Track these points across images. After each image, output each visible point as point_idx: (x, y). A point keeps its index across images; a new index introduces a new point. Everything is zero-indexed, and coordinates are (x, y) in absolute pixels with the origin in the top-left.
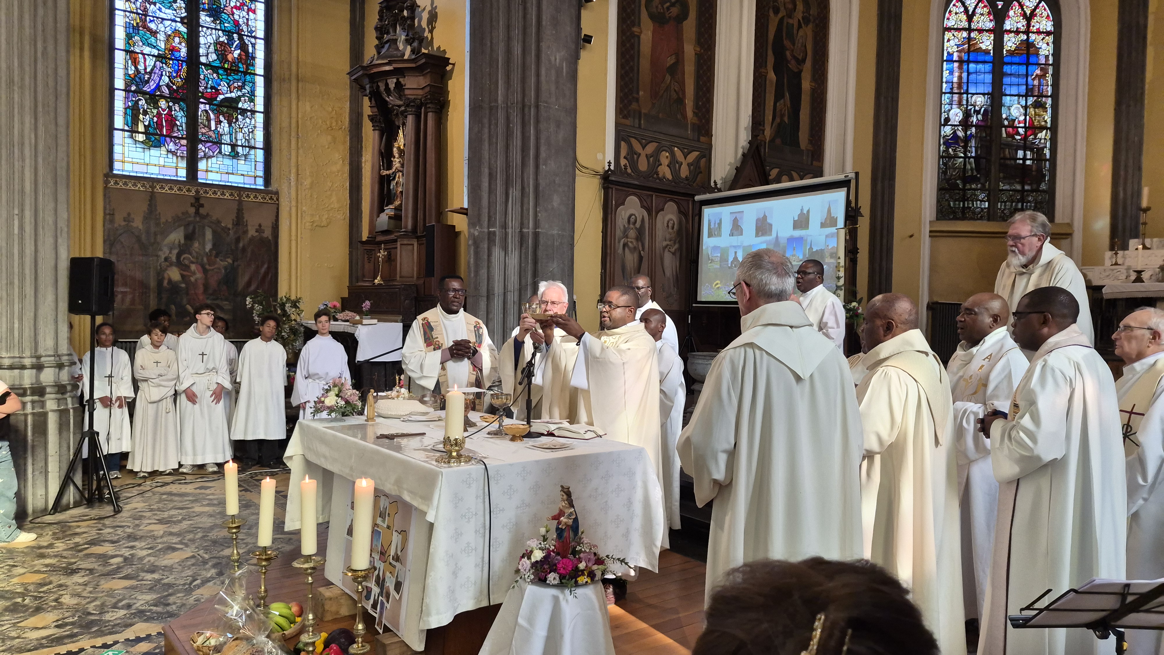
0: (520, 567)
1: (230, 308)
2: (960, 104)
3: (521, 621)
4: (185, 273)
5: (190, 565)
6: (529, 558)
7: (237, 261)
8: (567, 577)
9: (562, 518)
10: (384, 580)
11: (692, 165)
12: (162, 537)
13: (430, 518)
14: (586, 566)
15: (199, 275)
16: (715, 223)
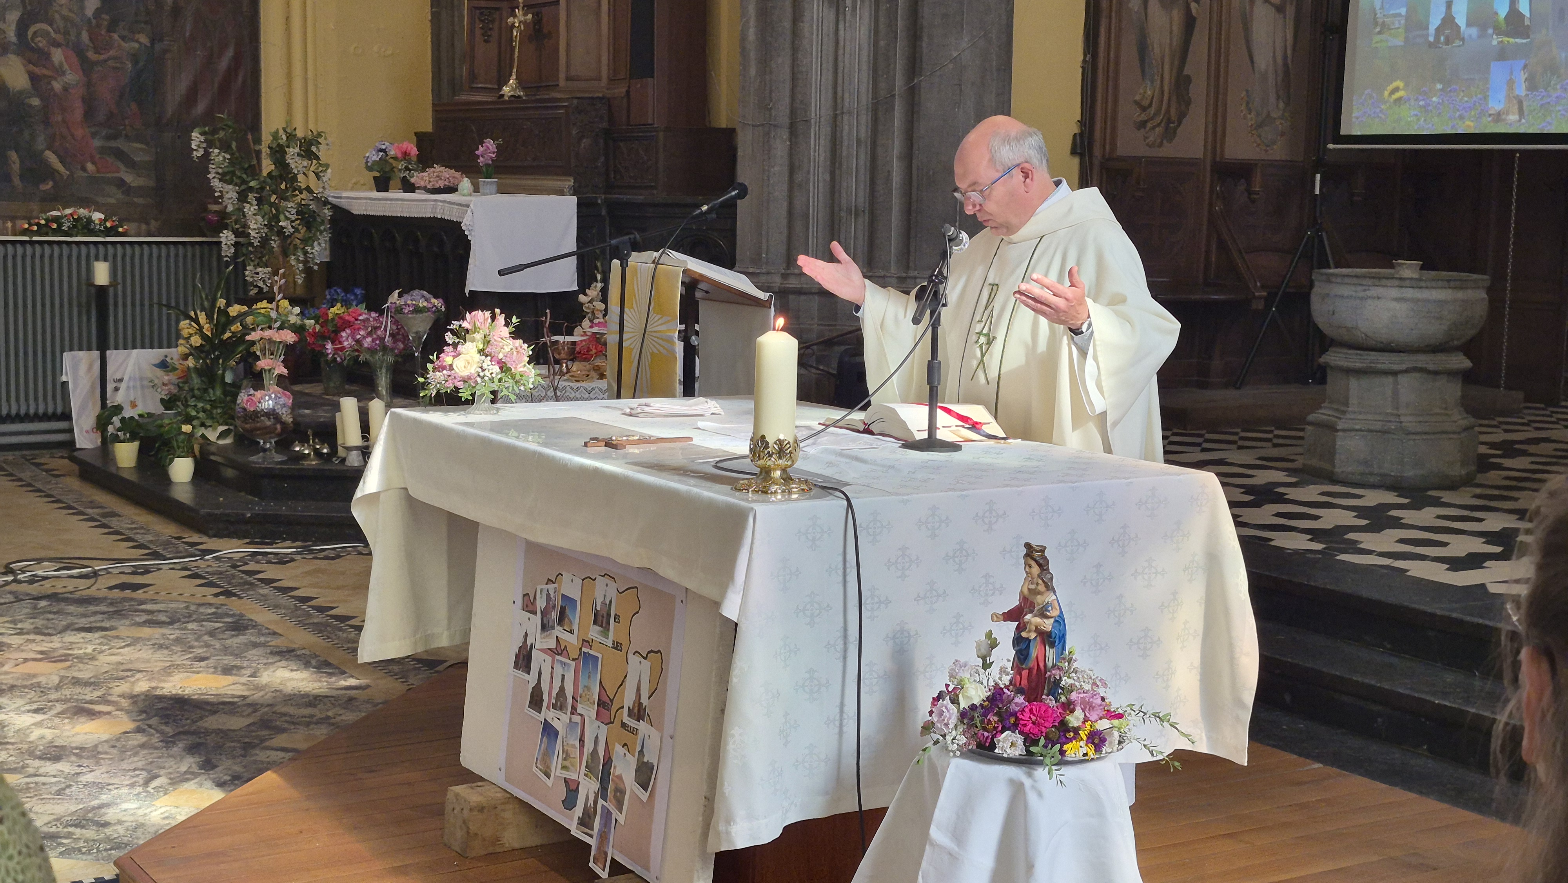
0: (935, 718)
1: (147, 158)
3: (935, 833)
4: (37, 70)
5: (135, 747)
6: (955, 701)
7: (161, 40)
8: (1042, 741)
9: (1028, 617)
10: (608, 762)
12: (58, 688)
13: (731, 610)
14: (1085, 721)
15: (71, 77)
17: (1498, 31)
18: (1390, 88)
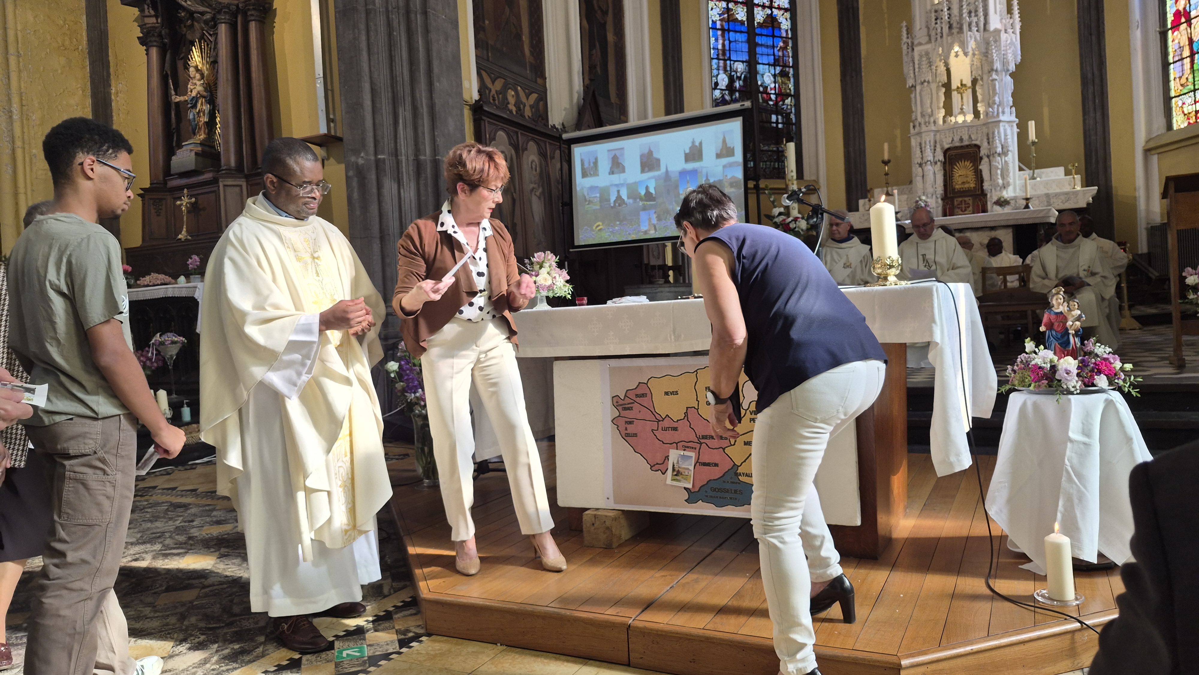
2: (725, 70)
9: (1070, 323)
11: (533, 107)
16: (589, 162)
17: (641, 199)
18: (596, 225)
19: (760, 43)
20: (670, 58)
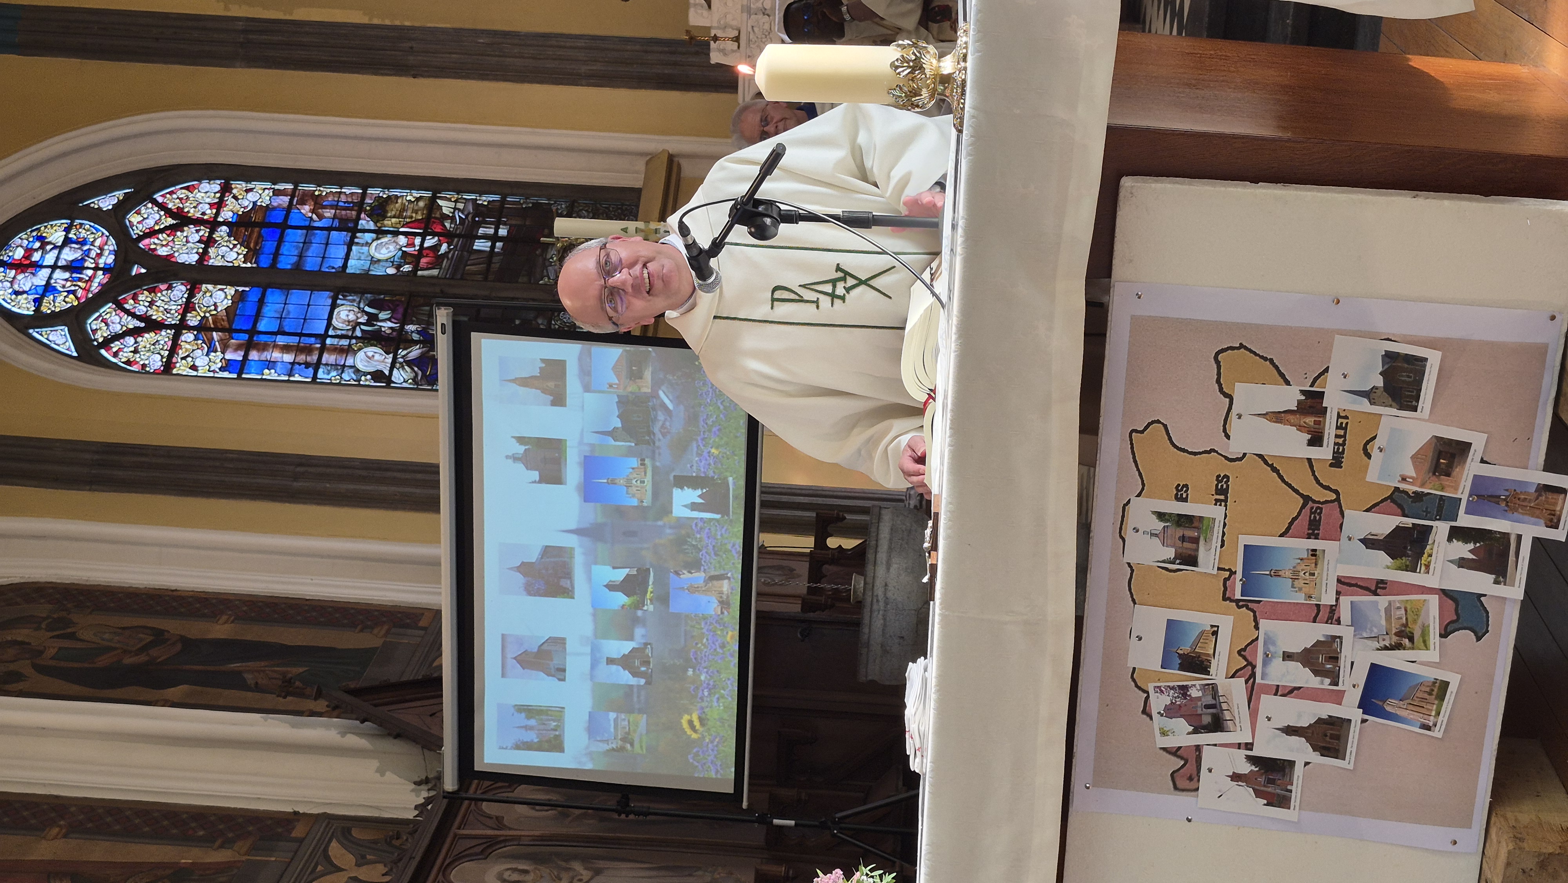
2: (348, 351)
16: (527, 728)
17: (639, 605)
18: (689, 731)
19: (295, 259)
20: (297, 485)
